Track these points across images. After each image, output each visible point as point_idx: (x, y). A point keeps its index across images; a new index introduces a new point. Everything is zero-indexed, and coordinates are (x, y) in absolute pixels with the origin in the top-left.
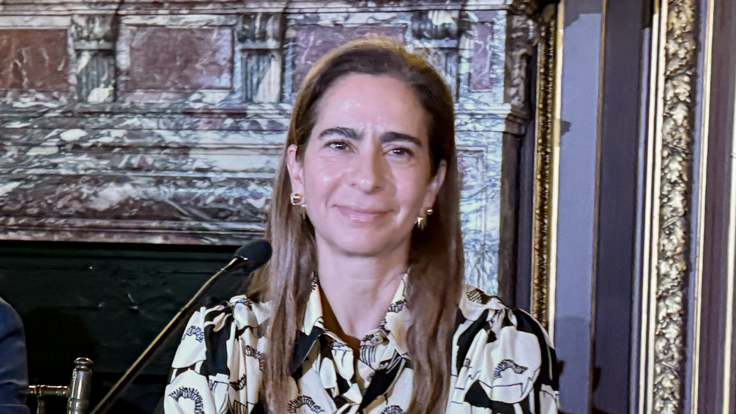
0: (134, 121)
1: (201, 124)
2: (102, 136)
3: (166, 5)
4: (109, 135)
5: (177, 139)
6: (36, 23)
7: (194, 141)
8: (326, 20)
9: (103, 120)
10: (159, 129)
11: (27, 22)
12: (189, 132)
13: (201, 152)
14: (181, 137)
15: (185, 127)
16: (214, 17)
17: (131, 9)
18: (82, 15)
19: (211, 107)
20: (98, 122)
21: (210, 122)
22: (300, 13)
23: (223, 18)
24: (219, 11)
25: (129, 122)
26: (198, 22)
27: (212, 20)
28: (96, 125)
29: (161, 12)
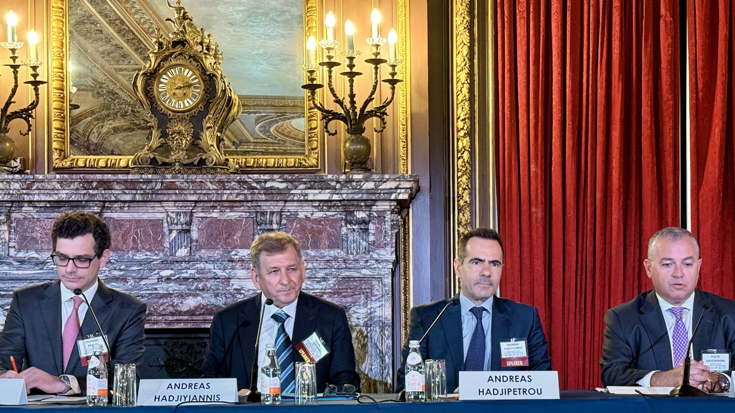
0: (201, 265)
1: (237, 266)
2: (183, 273)
3: (219, 207)
4: (187, 273)
5: (224, 274)
6: (146, 216)
7: (233, 275)
8: (301, 215)
9: (184, 265)
10: (214, 269)
11: (141, 215)
12: (230, 270)
13: (238, 280)
14: (226, 273)
15: (229, 268)
16: (244, 214)
17: (199, 209)
18: (173, 212)
19: (243, 258)
20: (181, 266)
21: (242, 266)
22: (288, 212)
23: (248, 214)
24: (246, 211)
25: (198, 266)
26: (234, 216)
27: (242, 215)
28: (180, 268)
29: (215, 211)
